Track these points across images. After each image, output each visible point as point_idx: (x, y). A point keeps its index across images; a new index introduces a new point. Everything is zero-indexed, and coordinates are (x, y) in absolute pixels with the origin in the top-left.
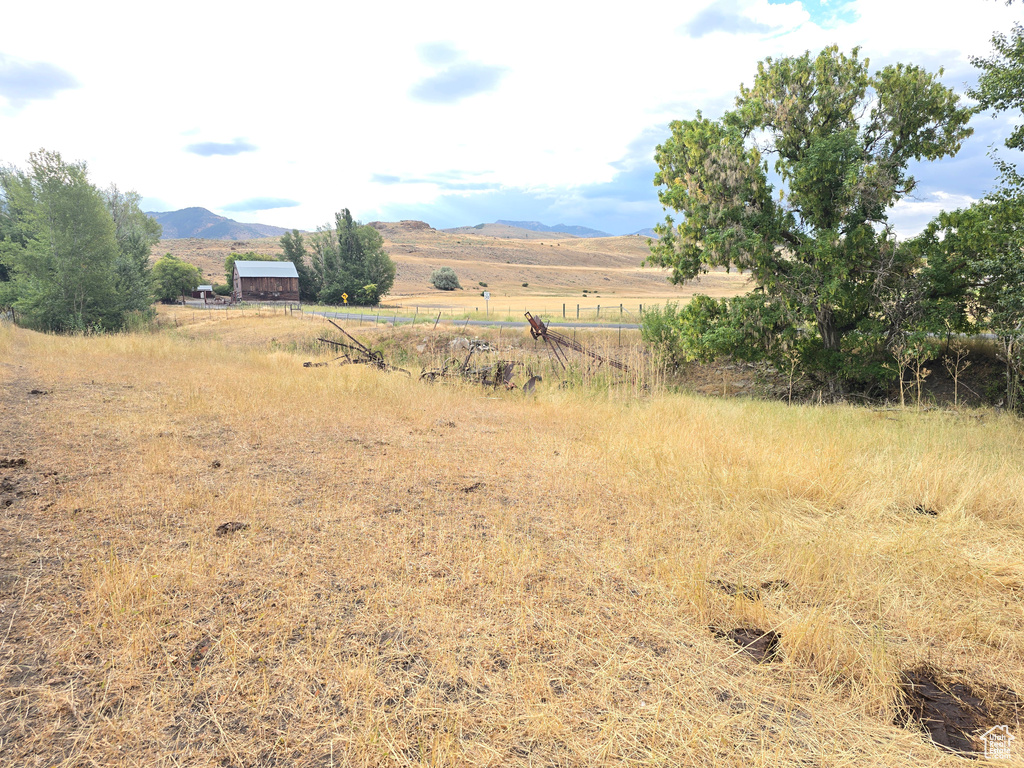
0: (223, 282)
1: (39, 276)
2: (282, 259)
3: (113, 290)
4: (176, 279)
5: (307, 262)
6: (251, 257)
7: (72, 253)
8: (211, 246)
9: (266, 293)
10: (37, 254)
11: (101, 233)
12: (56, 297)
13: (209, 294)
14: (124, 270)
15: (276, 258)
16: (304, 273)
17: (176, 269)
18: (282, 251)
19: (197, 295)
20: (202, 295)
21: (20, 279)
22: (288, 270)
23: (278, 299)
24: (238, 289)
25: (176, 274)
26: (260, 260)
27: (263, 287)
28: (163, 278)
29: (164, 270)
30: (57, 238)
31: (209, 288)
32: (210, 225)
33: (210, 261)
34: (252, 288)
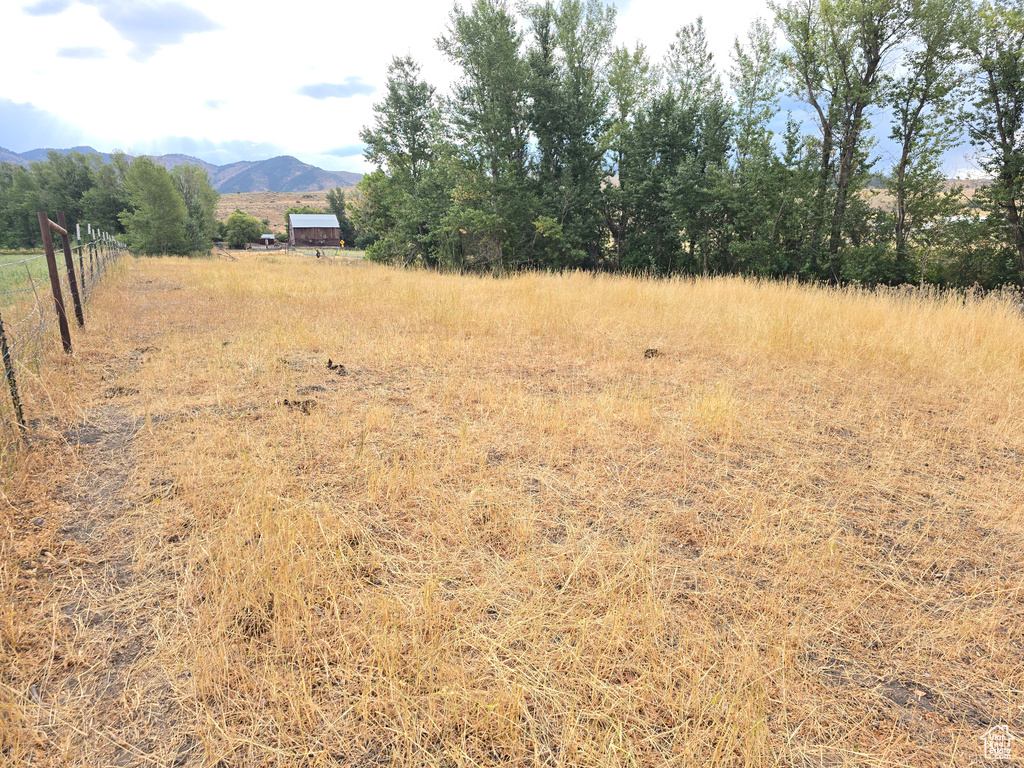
0: (284, 232)
1: (143, 231)
2: (328, 212)
3: (183, 239)
4: (243, 229)
5: (348, 214)
6: (306, 211)
7: (159, 218)
8: (284, 198)
9: (313, 240)
10: (141, 219)
11: (175, 206)
12: (151, 243)
13: (271, 242)
14: (189, 227)
15: (324, 211)
16: (345, 223)
17: (243, 222)
18: (328, 205)
19: (262, 242)
20: (267, 242)
21: (132, 233)
22: (332, 221)
23: (323, 245)
24: (292, 238)
25: (243, 226)
26: (312, 213)
27: (311, 236)
28: (234, 229)
29: (235, 222)
30: (152, 211)
31: (272, 237)
32: (298, 173)
33: (277, 213)
34: (303, 237)
